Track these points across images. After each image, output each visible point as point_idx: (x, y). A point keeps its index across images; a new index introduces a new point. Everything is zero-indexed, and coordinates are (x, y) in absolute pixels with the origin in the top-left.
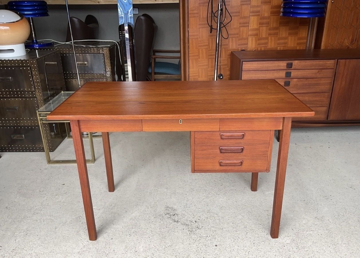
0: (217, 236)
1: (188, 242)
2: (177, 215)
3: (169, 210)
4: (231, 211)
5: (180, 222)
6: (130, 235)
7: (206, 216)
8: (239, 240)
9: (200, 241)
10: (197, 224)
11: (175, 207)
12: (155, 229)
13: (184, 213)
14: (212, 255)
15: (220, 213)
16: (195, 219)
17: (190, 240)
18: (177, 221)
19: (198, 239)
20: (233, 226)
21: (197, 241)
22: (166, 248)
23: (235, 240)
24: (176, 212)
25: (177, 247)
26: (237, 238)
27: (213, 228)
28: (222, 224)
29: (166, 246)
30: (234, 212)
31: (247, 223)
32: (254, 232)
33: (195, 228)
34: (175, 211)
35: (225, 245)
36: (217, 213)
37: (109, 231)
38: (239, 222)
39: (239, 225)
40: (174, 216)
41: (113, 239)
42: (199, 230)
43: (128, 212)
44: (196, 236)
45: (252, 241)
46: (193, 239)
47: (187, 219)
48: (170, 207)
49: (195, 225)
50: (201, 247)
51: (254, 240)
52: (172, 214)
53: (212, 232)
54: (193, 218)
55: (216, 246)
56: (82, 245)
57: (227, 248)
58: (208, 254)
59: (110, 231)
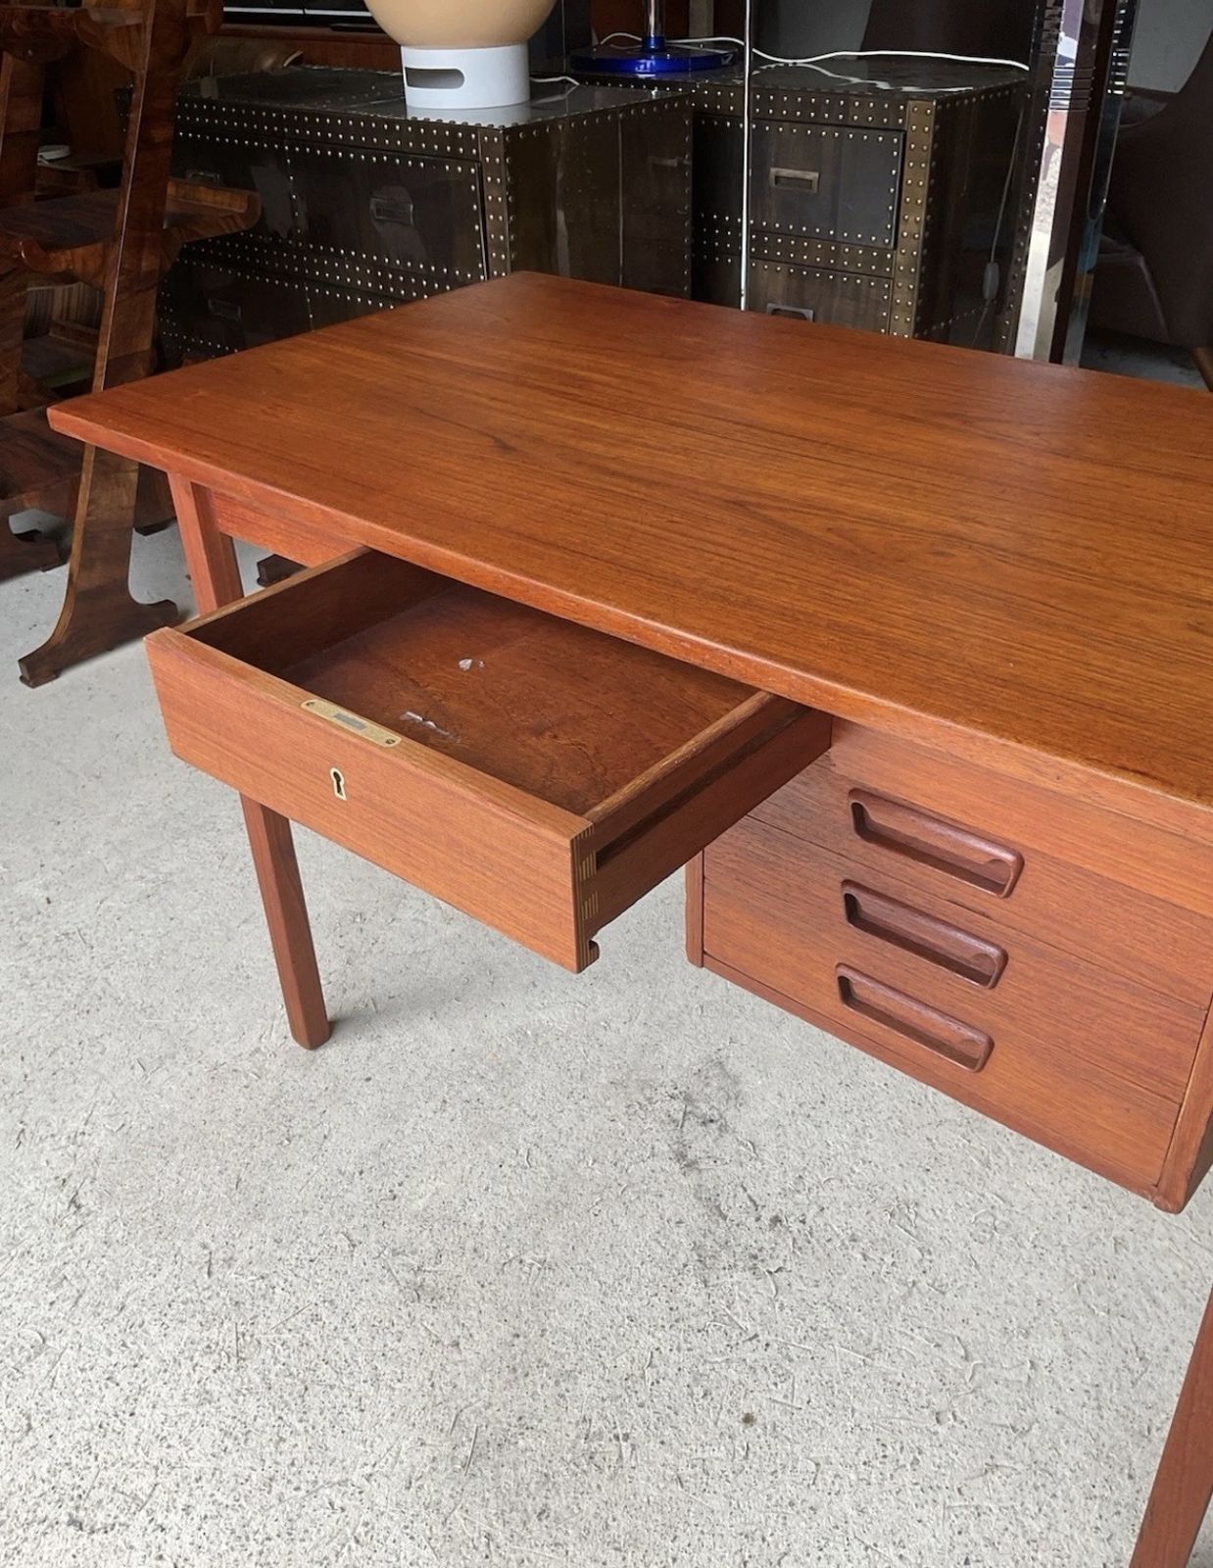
0: (806, 1367)
1: (637, 1304)
2: (723, 1129)
3: (707, 1085)
4: (1033, 1280)
5: (700, 1171)
6: (445, 1101)
7: (858, 1223)
8: (907, 1477)
9: (696, 1340)
10: (770, 1235)
11: (752, 1082)
12: (563, 1141)
13: (764, 1136)
14: (679, 1456)
15: (955, 1256)
16: (785, 1207)
17: (655, 1299)
18: (692, 1165)
19: (693, 1322)
20: (950, 1376)
21: (681, 1325)
22: (515, 1264)
23: (876, 1463)
24: (730, 1114)
25: (563, 1295)
26: (905, 1458)
27: (827, 1314)
28: (897, 1323)
29: (524, 1257)
30: (1046, 1295)
31: (1051, 1414)
32: (1042, 1495)
33: (739, 1250)
34: (732, 1102)
35: (797, 1448)
36: (937, 1241)
37: (390, 1038)
38: (1012, 1375)
39: (991, 1390)
40: (700, 1128)
41: (371, 1082)
42: (748, 1274)
43: (536, 991)
44: (705, 1297)
45: (976, 1537)
46: (673, 1304)
47: (748, 1183)
48: (728, 1067)
49: (754, 1235)
50: (672, 1372)
51: (991, 1543)
52: (704, 1108)
53: (801, 1333)
54: (784, 1193)
55: (748, 1419)
56: (255, 1039)
57: (787, 1477)
58: (668, 1432)
59: (397, 1038)
